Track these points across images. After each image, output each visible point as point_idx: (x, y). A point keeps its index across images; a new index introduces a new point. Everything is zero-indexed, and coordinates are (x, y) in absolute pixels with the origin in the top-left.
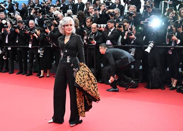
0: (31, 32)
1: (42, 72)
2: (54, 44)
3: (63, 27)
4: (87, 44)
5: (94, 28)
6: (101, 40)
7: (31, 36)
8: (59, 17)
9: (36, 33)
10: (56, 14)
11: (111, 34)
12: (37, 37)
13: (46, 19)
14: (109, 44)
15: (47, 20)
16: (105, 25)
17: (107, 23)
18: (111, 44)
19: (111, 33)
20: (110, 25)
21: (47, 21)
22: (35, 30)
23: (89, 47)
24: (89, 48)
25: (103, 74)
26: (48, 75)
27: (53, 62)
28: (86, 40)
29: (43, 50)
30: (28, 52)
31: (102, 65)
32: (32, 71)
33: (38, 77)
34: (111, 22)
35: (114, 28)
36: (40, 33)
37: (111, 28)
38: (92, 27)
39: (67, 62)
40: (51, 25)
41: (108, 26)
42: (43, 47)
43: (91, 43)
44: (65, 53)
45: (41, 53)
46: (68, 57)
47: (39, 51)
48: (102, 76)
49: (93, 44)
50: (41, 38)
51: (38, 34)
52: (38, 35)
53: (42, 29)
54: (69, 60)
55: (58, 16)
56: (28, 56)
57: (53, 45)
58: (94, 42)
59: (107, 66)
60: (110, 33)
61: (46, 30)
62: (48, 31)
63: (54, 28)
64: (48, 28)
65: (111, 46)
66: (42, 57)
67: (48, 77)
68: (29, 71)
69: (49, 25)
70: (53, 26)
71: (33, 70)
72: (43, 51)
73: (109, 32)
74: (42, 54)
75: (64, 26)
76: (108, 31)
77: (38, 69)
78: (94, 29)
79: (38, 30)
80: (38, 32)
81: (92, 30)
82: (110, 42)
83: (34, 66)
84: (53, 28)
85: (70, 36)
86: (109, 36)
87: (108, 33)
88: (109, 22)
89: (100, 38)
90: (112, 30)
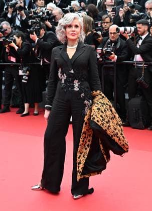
0: (7, 39)
1: (26, 105)
2: (45, 60)
3: (63, 30)
4: (102, 60)
5: (114, 33)
6: (125, 53)
7: (6, 46)
8: (55, 14)
9: (15, 41)
10: (50, 8)
11: (142, 44)
12: (16, 48)
13: (31, 16)
14: (138, 60)
15: (34, 19)
16: (133, 29)
17: (135, 25)
18: (142, 60)
19: (142, 42)
20: (142, 28)
21: (34, 21)
22: (13, 36)
23: (105, 65)
24: (105, 67)
25: (127, 111)
26: (35, 112)
27: (45, 90)
28: (99, 55)
29: (27, 70)
30: (4, 72)
31: (127, 97)
32: (9, 104)
33: (20, 115)
34: (143, 24)
35: (148, 33)
36: (21, 42)
37: (143, 34)
38: (110, 32)
39: (75, 89)
40: (41, 28)
41: (138, 29)
42: (28, 66)
43: (108, 59)
44: (69, 75)
45: (25, 75)
46: (76, 82)
47: (21, 73)
48: (127, 114)
49: (113, 61)
50: (23, 50)
51: (19, 44)
52: (17, 46)
53: (24, 34)
54: (78, 87)
55: (53, 12)
56: (4, 78)
57: (44, 62)
58: (113, 58)
59: (134, 97)
60: (140, 42)
61: (31, 36)
62: (34, 37)
63: (45, 33)
64: (34, 33)
65: (142, 64)
66: (26, 82)
67: (37, 115)
68: (4, 105)
69: (36, 27)
70: (43, 29)
71: (11, 102)
72: (28, 72)
73: (139, 39)
74: (27, 78)
75: (65, 27)
76: (137, 38)
77: (20, 102)
78: (112, 35)
79: (18, 37)
80: (19, 40)
81: (111, 36)
82: (141, 58)
83: (12, 96)
84: (42, 32)
85: (76, 46)
86: (138, 47)
87: (137, 43)
88: (139, 23)
89: (125, 51)
90: (143, 37)
